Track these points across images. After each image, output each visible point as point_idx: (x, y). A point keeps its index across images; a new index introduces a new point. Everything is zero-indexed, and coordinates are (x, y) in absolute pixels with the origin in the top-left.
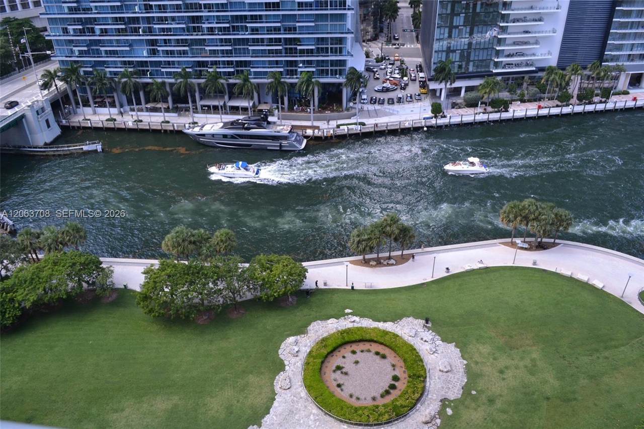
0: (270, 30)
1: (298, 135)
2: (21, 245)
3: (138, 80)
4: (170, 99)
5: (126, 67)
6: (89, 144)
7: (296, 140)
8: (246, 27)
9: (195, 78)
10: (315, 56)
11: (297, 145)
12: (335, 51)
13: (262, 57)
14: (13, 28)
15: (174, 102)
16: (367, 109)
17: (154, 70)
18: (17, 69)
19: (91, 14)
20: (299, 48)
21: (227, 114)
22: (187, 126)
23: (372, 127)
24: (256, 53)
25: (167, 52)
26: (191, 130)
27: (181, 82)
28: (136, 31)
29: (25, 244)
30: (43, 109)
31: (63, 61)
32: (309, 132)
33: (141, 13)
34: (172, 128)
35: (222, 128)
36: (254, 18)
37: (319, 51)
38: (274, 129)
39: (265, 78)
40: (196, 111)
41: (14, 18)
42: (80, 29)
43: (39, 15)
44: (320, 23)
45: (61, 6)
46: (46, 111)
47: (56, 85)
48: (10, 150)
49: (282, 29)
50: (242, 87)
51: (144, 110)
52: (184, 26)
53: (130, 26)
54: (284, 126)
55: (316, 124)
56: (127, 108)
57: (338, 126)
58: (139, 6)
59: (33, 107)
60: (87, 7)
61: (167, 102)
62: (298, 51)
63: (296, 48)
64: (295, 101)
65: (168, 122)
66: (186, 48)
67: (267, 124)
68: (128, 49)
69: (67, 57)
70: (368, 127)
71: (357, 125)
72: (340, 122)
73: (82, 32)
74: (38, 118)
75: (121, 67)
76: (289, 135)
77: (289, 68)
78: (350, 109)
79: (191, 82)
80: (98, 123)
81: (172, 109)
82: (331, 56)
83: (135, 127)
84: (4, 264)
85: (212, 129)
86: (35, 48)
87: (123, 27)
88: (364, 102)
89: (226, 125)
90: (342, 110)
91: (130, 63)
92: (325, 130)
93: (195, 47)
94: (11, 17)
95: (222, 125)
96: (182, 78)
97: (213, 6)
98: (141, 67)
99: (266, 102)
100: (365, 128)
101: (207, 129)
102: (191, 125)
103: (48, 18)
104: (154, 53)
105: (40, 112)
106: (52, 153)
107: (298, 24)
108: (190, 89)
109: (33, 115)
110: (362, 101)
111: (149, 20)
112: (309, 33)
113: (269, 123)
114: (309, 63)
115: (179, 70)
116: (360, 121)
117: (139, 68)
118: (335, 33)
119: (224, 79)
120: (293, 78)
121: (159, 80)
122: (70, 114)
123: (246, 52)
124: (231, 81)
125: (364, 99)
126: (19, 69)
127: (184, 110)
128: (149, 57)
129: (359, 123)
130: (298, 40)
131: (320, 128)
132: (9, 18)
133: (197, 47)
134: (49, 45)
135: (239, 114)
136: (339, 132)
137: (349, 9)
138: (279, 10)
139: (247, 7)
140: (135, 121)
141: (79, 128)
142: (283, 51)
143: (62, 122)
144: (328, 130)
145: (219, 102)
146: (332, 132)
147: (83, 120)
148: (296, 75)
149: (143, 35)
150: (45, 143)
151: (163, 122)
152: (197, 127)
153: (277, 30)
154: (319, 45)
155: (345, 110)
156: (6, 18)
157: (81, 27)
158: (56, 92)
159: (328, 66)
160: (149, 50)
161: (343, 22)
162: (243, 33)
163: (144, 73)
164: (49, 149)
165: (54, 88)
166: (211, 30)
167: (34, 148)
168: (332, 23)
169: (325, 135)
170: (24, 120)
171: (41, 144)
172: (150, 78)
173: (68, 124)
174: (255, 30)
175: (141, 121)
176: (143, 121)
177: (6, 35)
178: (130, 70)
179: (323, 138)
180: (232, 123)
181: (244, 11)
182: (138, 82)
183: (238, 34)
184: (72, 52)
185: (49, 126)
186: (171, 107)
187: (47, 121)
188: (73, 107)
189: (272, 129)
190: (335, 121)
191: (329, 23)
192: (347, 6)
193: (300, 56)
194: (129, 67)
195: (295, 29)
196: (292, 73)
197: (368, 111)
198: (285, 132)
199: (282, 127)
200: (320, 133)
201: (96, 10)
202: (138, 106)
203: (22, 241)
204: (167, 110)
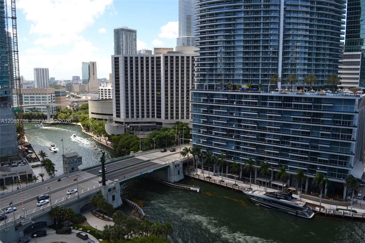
0: (302, 146)
1: (309, 209)
2: (142, 226)
3: (227, 160)
4: (241, 173)
5: (222, 153)
6: (194, 187)
7: (307, 212)
8: (289, 143)
9: (256, 165)
10: (328, 165)
11: (308, 215)
12: (341, 164)
13: (296, 160)
14: (179, 126)
15: (243, 175)
16: (360, 203)
17: (236, 157)
18: (175, 145)
19: (212, 125)
20: (318, 158)
21: (270, 188)
22: (246, 189)
23: (361, 215)
24: (293, 157)
25: (244, 149)
26: (247, 192)
27: (248, 165)
28: (231, 136)
29: (144, 226)
30: (179, 165)
31: (194, 145)
32: (317, 209)
33: (236, 128)
34: (238, 189)
35: (264, 195)
36: (294, 139)
37: (331, 162)
38: (295, 202)
39: (295, 172)
40: (253, 182)
41: (181, 122)
42: (206, 131)
43: (189, 122)
44: (333, 146)
45: (200, 120)
46: (180, 166)
47: (188, 155)
48: (159, 181)
49: (310, 146)
50: (280, 174)
51: (227, 176)
52: (256, 137)
53: (229, 133)
54: (302, 201)
55: (323, 205)
56: (219, 173)
57: (337, 210)
58: (236, 125)
59: (174, 163)
60: (211, 122)
61: (239, 175)
62: (318, 160)
63: (317, 158)
64: (312, 188)
65: (237, 185)
66: (255, 149)
67: (291, 198)
68: (225, 144)
69: (196, 143)
70: (359, 215)
71: (350, 211)
72: (339, 207)
73: (206, 133)
74: (175, 168)
75: (220, 153)
76: (303, 207)
77: (311, 169)
78: (348, 200)
79: (253, 166)
80: (202, 178)
81: (241, 179)
82: (338, 166)
83: (220, 184)
84: (131, 233)
85: (259, 194)
86: (186, 137)
87: (226, 133)
88: (359, 198)
89: (267, 194)
90: (342, 200)
91: (225, 151)
92: (328, 210)
93: (259, 149)
94: (180, 122)
95: (265, 193)
96: (249, 163)
97: (273, 129)
98: (230, 154)
99: (294, 185)
100: (356, 215)
101: (256, 194)
102: (249, 190)
103: (193, 124)
104: (238, 148)
105: (177, 166)
106: (176, 187)
107: (319, 145)
108: (252, 170)
109: (173, 167)
110: (358, 197)
111: (239, 132)
112: (326, 151)
113: (293, 198)
114: (324, 168)
115: (248, 159)
116: (353, 209)
117: (228, 155)
118: (342, 153)
119: (271, 168)
120: (313, 175)
121: (237, 163)
122: (191, 170)
123: (287, 156)
124: (275, 170)
125: (359, 196)
126: (176, 145)
127: (247, 181)
128: (235, 150)
129: (352, 210)
130: (319, 154)
131: (325, 208)
132: (179, 122)
133: (260, 149)
134: (191, 136)
135: (277, 189)
136: (337, 213)
137: (353, 141)
138: (310, 136)
139: (291, 132)
140: (220, 181)
141: (193, 178)
142: (309, 159)
143: (186, 173)
144: (330, 210)
145: (266, 180)
146: (332, 212)
147: (196, 175)
148: (315, 173)
149: (234, 139)
150: (175, 181)
151: (234, 185)
152: (251, 191)
153: (306, 147)
154: (331, 158)
155: (345, 201)
156: (178, 122)
157: (206, 130)
158: (187, 159)
159: (336, 172)
160: (236, 147)
161: (349, 147)
162: (287, 145)
163: (230, 158)
164: (175, 185)
165: (187, 156)
166: (270, 142)
167: (169, 182)
168: (341, 147)
169: (327, 213)
170: (168, 168)
171: (173, 181)
172: (233, 160)
173: (188, 175)
174: (294, 145)
175: (223, 182)
176: (225, 182)
177: (175, 129)
178: (224, 154)
179: (326, 215)
180: (271, 193)
181: (290, 134)
182: (227, 162)
183: (284, 146)
184: (200, 141)
185: (179, 174)
186: (240, 178)
187: (179, 171)
188: (193, 167)
189: (293, 202)
190: (336, 206)
191: (339, 147)
192: (352, 138)
193: (319, 163)
194: (224, 153)
195: (317, 147)
196: (313, 172)
197: (360, 204)
198: (301, 205)
199: (300, 202)
200: (324, 211)
201: (215, 124)
202: (224, 174)
203: (143, 224)
204: (238, 179)
